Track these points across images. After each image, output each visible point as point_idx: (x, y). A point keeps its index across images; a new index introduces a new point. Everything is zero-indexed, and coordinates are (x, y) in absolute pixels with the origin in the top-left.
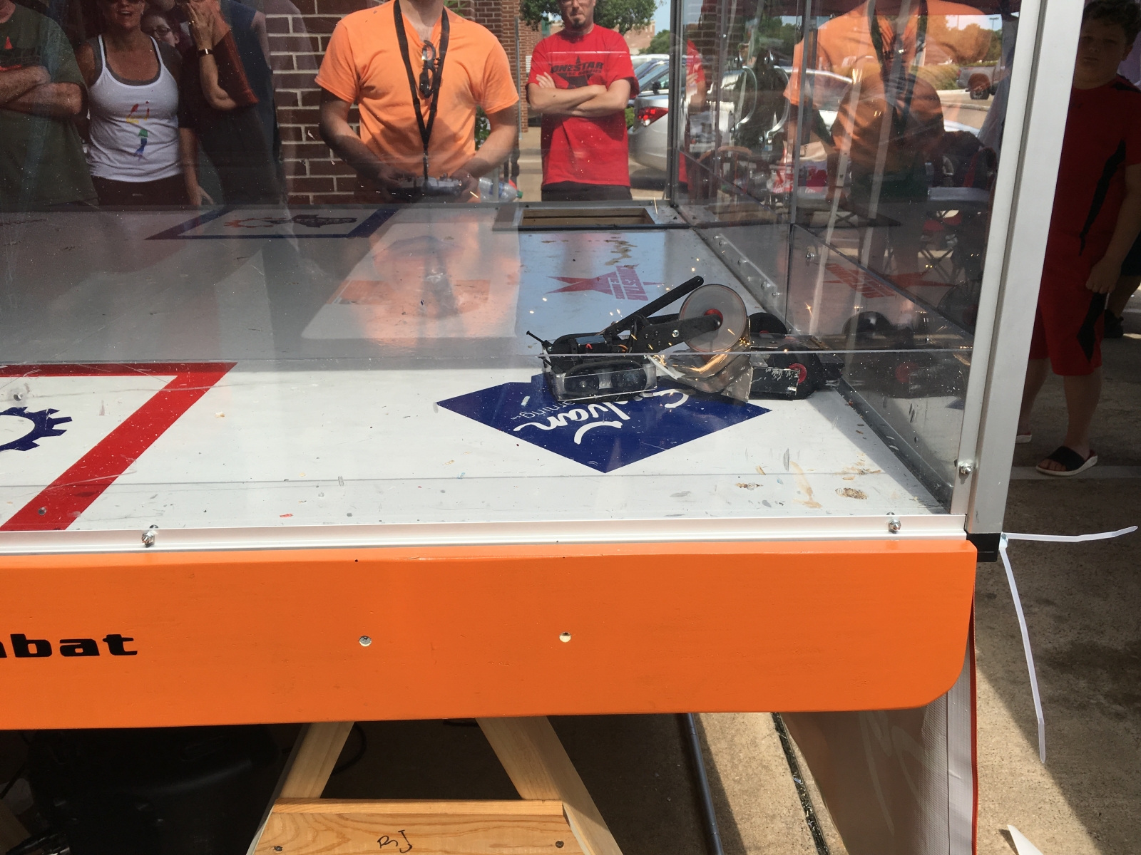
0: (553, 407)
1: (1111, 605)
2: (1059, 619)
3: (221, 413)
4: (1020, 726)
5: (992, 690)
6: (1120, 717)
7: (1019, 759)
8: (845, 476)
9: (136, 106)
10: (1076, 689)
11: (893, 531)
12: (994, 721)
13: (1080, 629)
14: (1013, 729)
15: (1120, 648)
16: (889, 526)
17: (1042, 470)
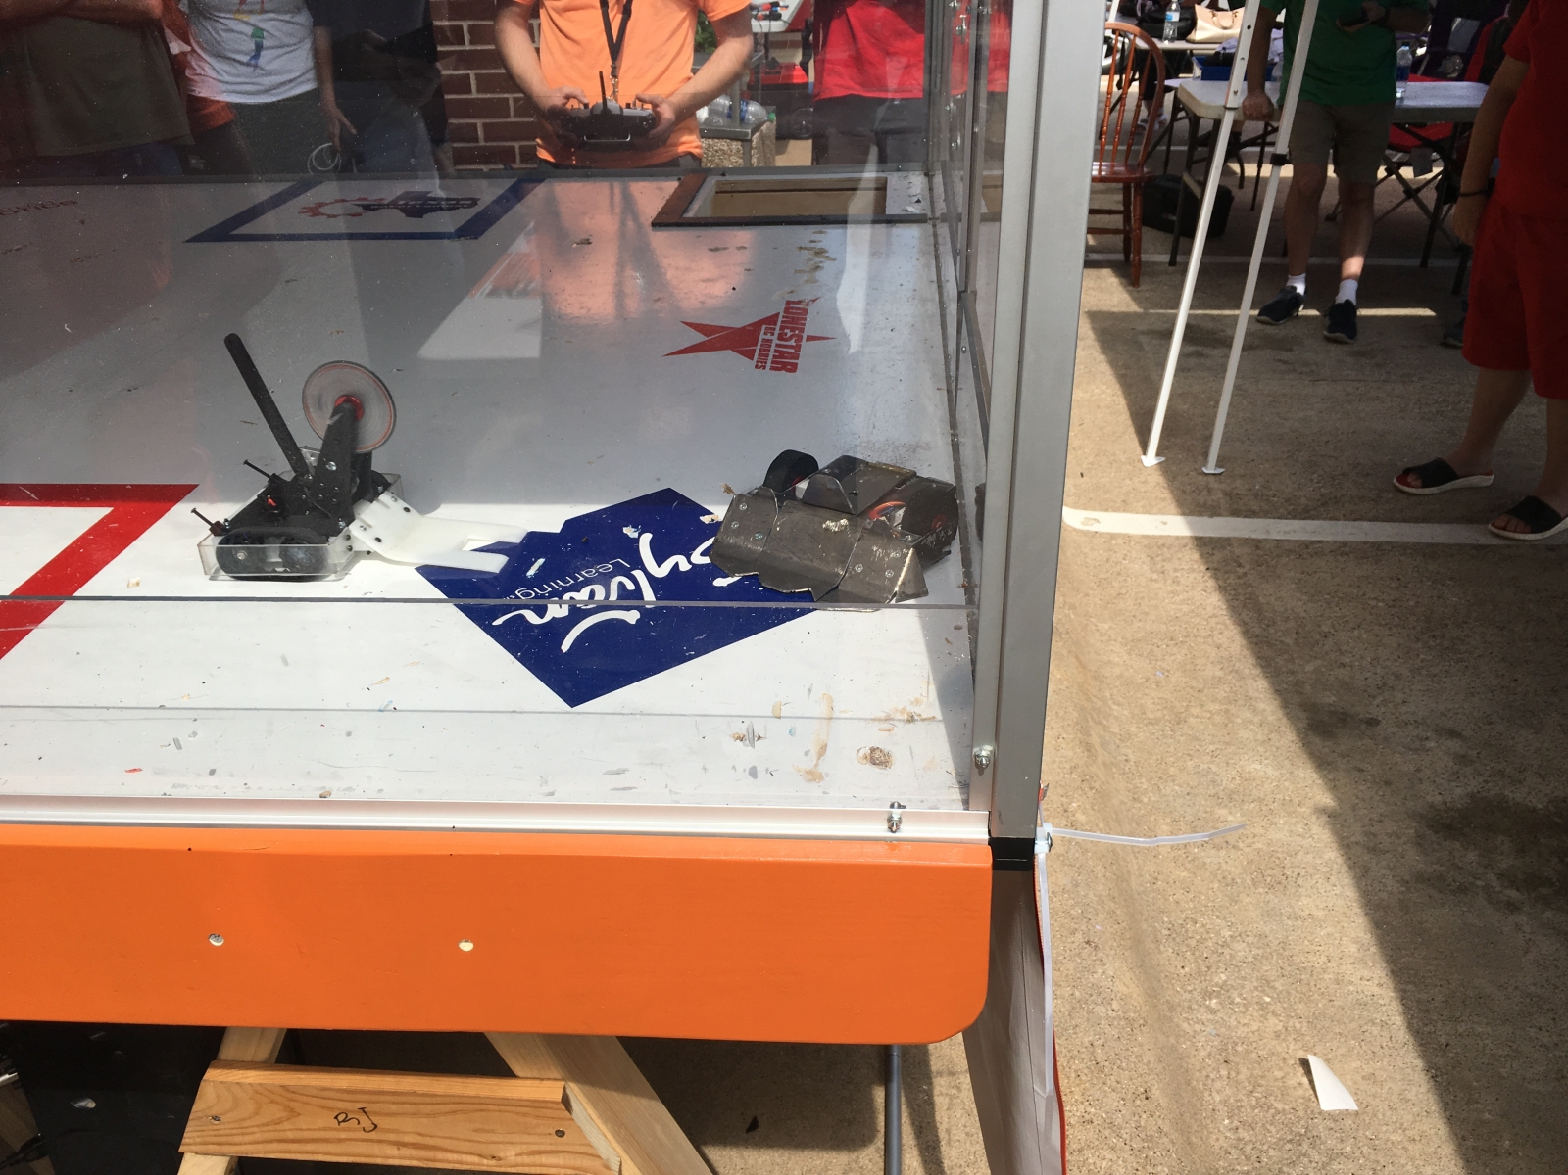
0: (565, 581)
1: (1544, 741)
4: (1368, 913)
6: (1512, 907)
8: (885, 725)
10: (1460, 864)
13: (1489, 776)
14: (1356, 917)
15: (1540, 806)
17: (1496, 530)
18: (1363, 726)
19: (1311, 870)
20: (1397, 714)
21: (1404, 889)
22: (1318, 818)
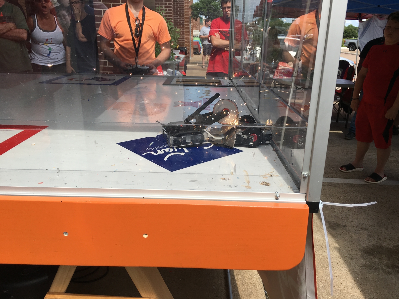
0: (161, 147)
1: (389, 231)
2: (369, 235)
3: (34, 144)
4: (352, 275)
5: (343, 261)
6: (390, 273)
7: (351, 287)
8: (265, 177)
9: (48, 39)
10: (374, 262)
11: (277, 199)
12: (342, 273)
13: (377, 240)
14: (349, 276)
15: (391, 247)
16: (275, 197)
17: (367, 181)
18: (343, 227)
19: (336, 264)
20: (351, 224)
21: (360, 269)
22: (335, 250)
